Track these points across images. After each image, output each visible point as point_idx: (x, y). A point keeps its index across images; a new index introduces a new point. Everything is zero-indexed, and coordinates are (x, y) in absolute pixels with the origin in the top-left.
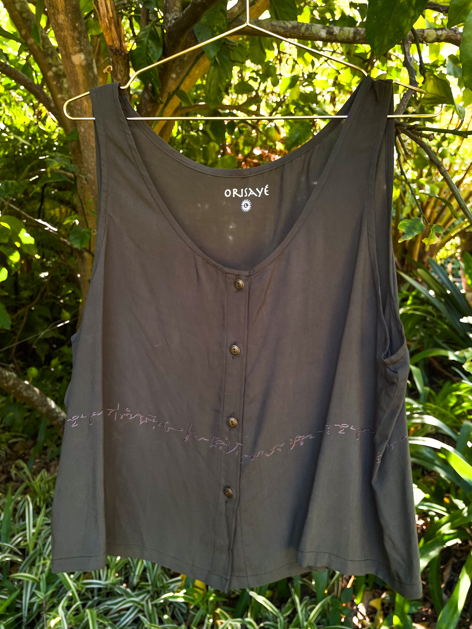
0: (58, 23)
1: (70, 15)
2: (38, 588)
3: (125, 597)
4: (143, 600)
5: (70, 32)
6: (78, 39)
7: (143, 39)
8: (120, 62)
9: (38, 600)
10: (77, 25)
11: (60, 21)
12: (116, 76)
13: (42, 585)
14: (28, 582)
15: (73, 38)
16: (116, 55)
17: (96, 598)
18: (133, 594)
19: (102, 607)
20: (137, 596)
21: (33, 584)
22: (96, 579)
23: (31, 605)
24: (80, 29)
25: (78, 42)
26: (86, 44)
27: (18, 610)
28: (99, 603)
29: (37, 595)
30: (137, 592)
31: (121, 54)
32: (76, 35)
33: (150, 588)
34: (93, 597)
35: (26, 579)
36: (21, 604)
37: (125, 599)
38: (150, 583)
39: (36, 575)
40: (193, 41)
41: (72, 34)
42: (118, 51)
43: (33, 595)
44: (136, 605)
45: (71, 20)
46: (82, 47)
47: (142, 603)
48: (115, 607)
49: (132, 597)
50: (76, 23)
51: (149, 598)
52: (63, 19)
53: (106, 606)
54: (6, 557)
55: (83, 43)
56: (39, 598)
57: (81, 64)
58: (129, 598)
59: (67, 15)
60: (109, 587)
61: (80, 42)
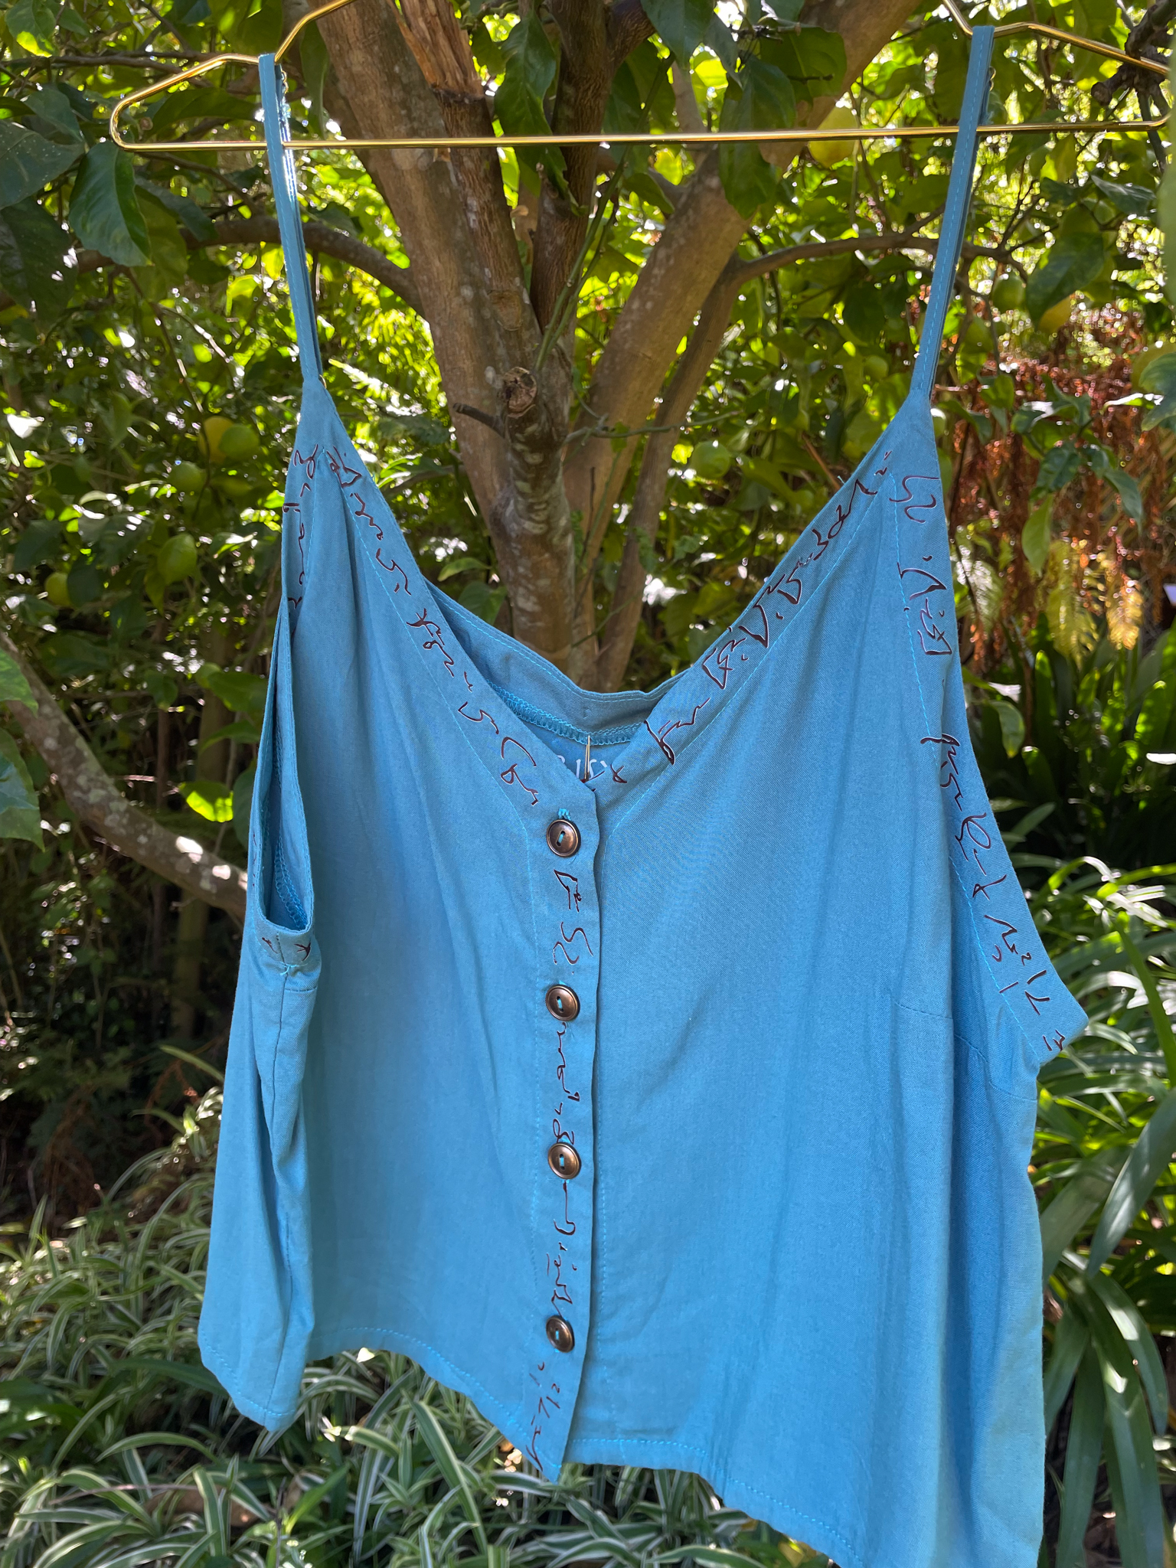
0: (352, 75)
1: (376, 48)
2: (394, 1474)
3: (591, 1533)
4: (640, 1548)
5: (381, 91)
6: (404, 104)
7: (515, 52)
8: (463, 123)
9: (387, 1501)
10: (397, 69)
11: (357, 69)
12: (462, 163)
13: (404, 1466)
14: (374, 1452)
15: (391, 105)
16: (450, 105)
17: (523, 1522)
18: (614, 1528)
19: (532, 1547)
20: (627, 1534)
21: (386, 1459)
22: (530, 1473)
23: (374, 1508)
24: (405, 80)
25: (403, 112)
26: (424, 115)
27: (348, 1518)
28: (529, 1537)
29: (387, 1489)
30: (625, 1525)
31: (461, 103)
32: (397, 94)
33: (663, 1520)
34: (520, 1517)
35: (370, 1445)
36: (354, 1502)
37: (591, 1538)
38: (662, 1506)
39: (395, 1439)
40: (643, 26)
41: (388, 95)
42: (454, 95)
43: (381, 1488)
44: (619, 1558)
45: (381, 60)
46: (416, 125)
47: (636, 1555)
48: (564, 1553)
49: (611, 1535)
50: (393, 65)
51: (660, 1545)
52: (362, 60)
53: (543, 1546)
54: (338, 1383)
55: (414, 115)
56: (392, 1495)
57: (416, 167)
58: (601, 1536)
59: (368, 49)
60: (556, 1497)
61: (409, 110)
